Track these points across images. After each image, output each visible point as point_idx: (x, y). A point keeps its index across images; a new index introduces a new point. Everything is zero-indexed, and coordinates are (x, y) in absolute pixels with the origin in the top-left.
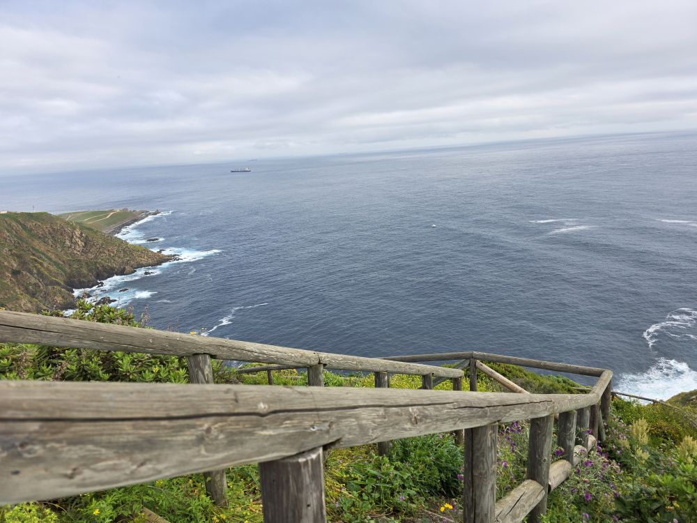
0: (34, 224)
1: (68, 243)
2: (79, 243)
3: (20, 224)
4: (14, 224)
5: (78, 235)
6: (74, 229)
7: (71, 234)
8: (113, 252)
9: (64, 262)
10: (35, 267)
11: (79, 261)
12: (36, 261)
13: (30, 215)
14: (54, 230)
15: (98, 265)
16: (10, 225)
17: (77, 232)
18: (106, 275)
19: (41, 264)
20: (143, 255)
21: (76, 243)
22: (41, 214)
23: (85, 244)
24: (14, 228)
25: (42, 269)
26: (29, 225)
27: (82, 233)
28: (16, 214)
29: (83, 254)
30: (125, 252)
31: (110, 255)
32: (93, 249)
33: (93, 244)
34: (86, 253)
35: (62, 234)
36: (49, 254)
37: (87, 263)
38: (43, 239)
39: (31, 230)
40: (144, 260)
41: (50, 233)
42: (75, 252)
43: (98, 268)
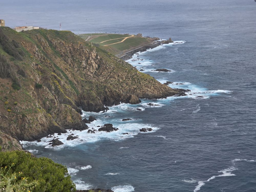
0: (59, 41)
1: (84, 64)
2: (94, 65)
3: (48, 40)
4: (43, 40)
5: (94, 57)
6: (91, 50)
7: (87, 55)
8: (122, 78)
9: (77, 82)
10: (54, 83)
11: (91, 82)
12: (55, 77)
13: (57, 33)
14: (74, 49)
15: (106, 90)
16: (39, 41)
17: (94, 54)
18: (112, 100)
19: (59, 81)
20: (149, 85)
21: (91, 65)
22: (66, 33)
23: (99, 66)
24: (43, 44)
25: (59, 87)
26: (55, 42)
27: (97, 55)
28: (46, 30)
29: (95, 76)
30: (133, 79)
31: (119, 80)
32: (105, 73)
33: (106, 68)
34: (98, 76)
35: (80, 55)
36: (67, 73)
37: (97, 86)
38: (64, 57)
39: (55, 47)
40: (150, 91)
41: (70, 53)
42: (89, 73)
43: (106, 92)
